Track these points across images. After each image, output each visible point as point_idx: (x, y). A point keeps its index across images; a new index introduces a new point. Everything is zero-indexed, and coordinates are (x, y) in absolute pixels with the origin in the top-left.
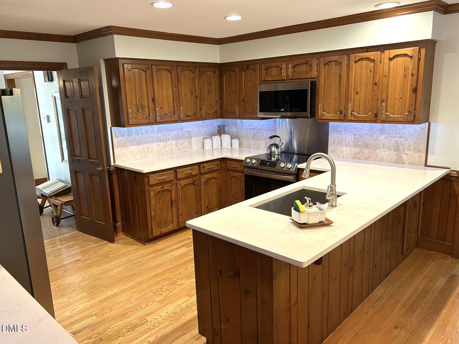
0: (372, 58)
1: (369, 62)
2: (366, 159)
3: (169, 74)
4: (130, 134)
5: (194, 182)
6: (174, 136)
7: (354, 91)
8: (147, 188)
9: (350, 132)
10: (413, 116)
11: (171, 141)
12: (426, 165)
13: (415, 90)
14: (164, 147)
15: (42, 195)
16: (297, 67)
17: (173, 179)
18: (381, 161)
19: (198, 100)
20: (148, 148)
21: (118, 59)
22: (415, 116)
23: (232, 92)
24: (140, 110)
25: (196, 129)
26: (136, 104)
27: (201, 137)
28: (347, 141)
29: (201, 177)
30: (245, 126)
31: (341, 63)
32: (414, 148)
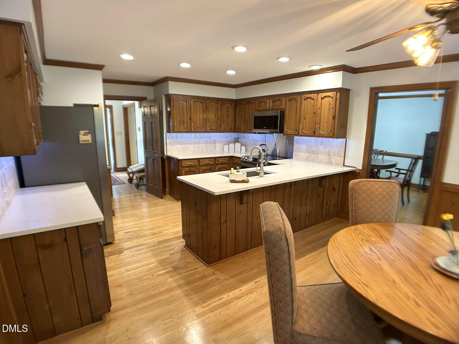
0: (313, 97)
1: (312, 100)
2: (312, 161)
3: (201, 104)
4: (177, 138)
5: (211, 168)
6: (205, 141)
7: (304, 118)
8: (180, 168)
9: (305, 143)
10: (333, 133)
11: (202, 144)
12: (344, 165)
13: (334, 118)
14: (198, 147)
15: (132, 172)
16: (275, 102)
17: (197, 165)
18: (320, 162)
19: (219, 120)
20: (187, 147)
21: (171, 95)
22: (334, 133)
23: (241, 116)
24: (182, 124)
25: (220, 138)
26: (180, 120)
27: (222, 144)
28: (303, 149)
29: (216, 166)
30: (249, 138)
31: (297, 100)
32: (338, 154)
